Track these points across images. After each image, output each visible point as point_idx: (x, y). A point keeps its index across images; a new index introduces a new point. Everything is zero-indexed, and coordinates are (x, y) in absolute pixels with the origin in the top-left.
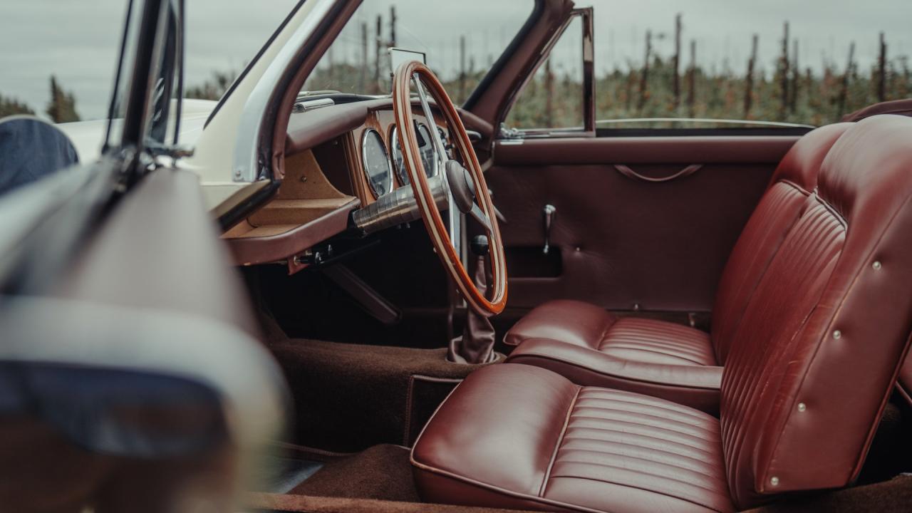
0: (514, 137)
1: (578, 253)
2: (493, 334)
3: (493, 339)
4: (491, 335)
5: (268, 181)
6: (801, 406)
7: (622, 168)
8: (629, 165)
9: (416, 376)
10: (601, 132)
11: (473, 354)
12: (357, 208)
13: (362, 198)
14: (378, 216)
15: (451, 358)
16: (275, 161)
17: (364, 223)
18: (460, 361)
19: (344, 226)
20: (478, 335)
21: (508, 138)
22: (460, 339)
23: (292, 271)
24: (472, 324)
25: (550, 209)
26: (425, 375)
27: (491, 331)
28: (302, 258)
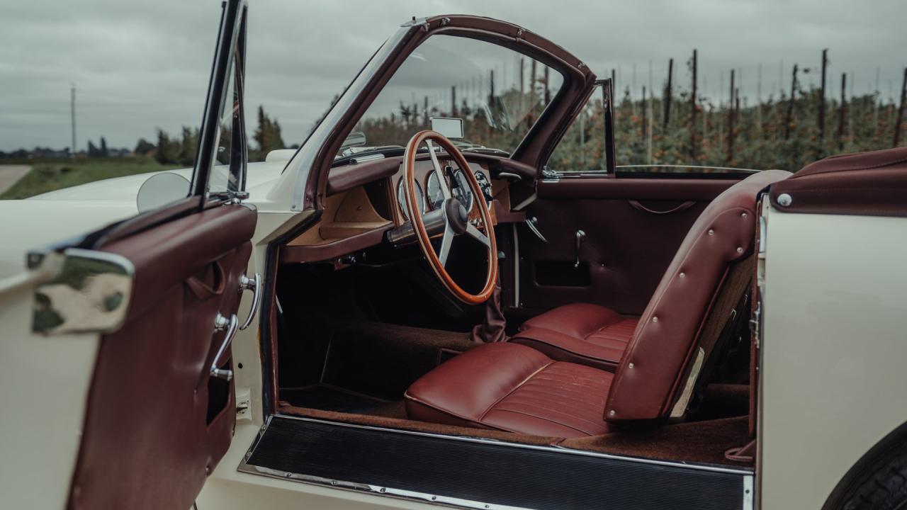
0: (553, 177)
1: (602, 269)
2: (504, 322)
3: (504, 326)
4: (502, 324)
5: (313, 211)
6: (631, 364)
7: (634, 203)
8: (639, 201)
9: (443, 349)
10: (620, 174)
11: (489, 336)
12: (391, 229)
13: (396, 221)
14: (403, 235)
15: (472, 339)
16: (319, 199)
17: (394, 238)
18: (478, 340)
19: (379, 241)
20: (492, 323)
21: (549, 178)
22: (479, 326)
23: (336, 268)
24: (489, 315)
25: (580, 233)
26: (450, 349)
27: (503, 320)
28: (346, 261)
